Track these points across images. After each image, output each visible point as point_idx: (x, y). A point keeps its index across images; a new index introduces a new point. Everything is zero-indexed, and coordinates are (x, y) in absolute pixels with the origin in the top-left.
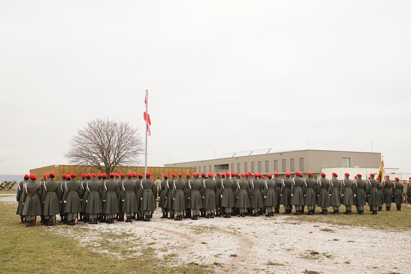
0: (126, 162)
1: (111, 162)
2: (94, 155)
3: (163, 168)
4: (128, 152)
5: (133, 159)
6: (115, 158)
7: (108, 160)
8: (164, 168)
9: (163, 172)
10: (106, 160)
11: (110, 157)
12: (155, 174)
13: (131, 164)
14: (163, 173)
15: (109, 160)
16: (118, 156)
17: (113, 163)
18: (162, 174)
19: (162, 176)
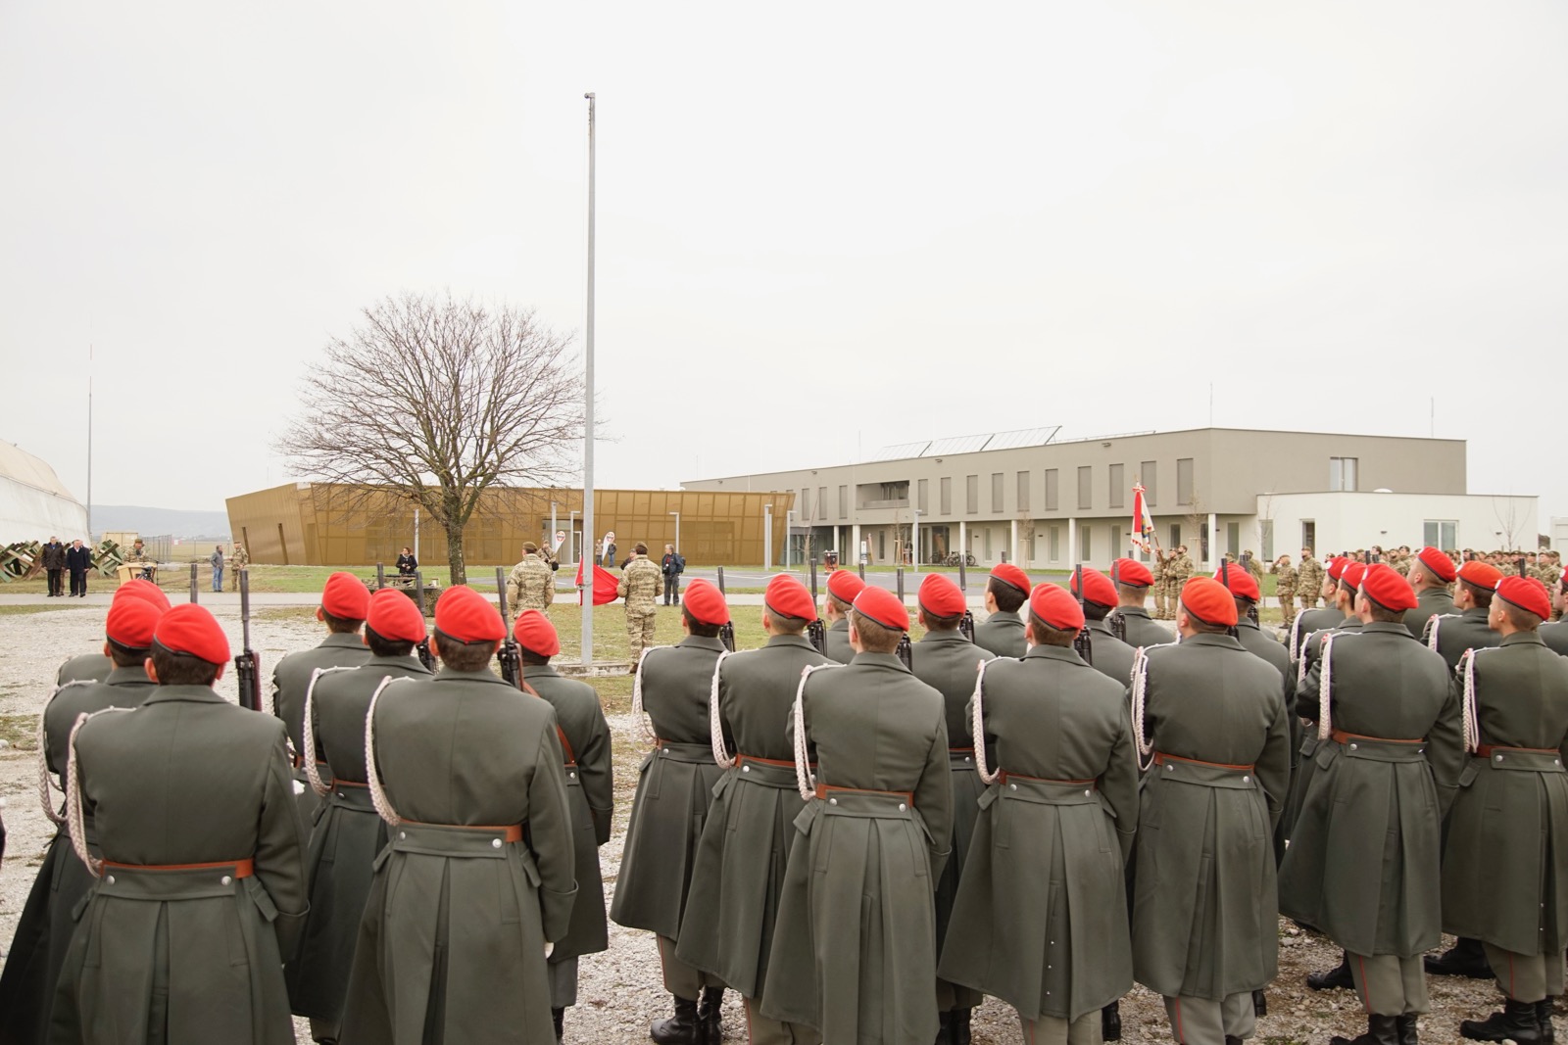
0: (526, 470)
1: (465, 472)
2: (396, 443)
3: (679, 496)
4: (533, 431)
5: (552, 460)
6: (483, 454)
7: (452, 461)
8: (682, 493)
9: (679, 507)
10: (444, 461)
11: (462, 451)
12: (649, 515)
13: (545, 478)
14: (678, 514)
15: (457, 464)
16: (493, 443)
17: (473, 476)
18: (675, 516)
19: (675, 522)
